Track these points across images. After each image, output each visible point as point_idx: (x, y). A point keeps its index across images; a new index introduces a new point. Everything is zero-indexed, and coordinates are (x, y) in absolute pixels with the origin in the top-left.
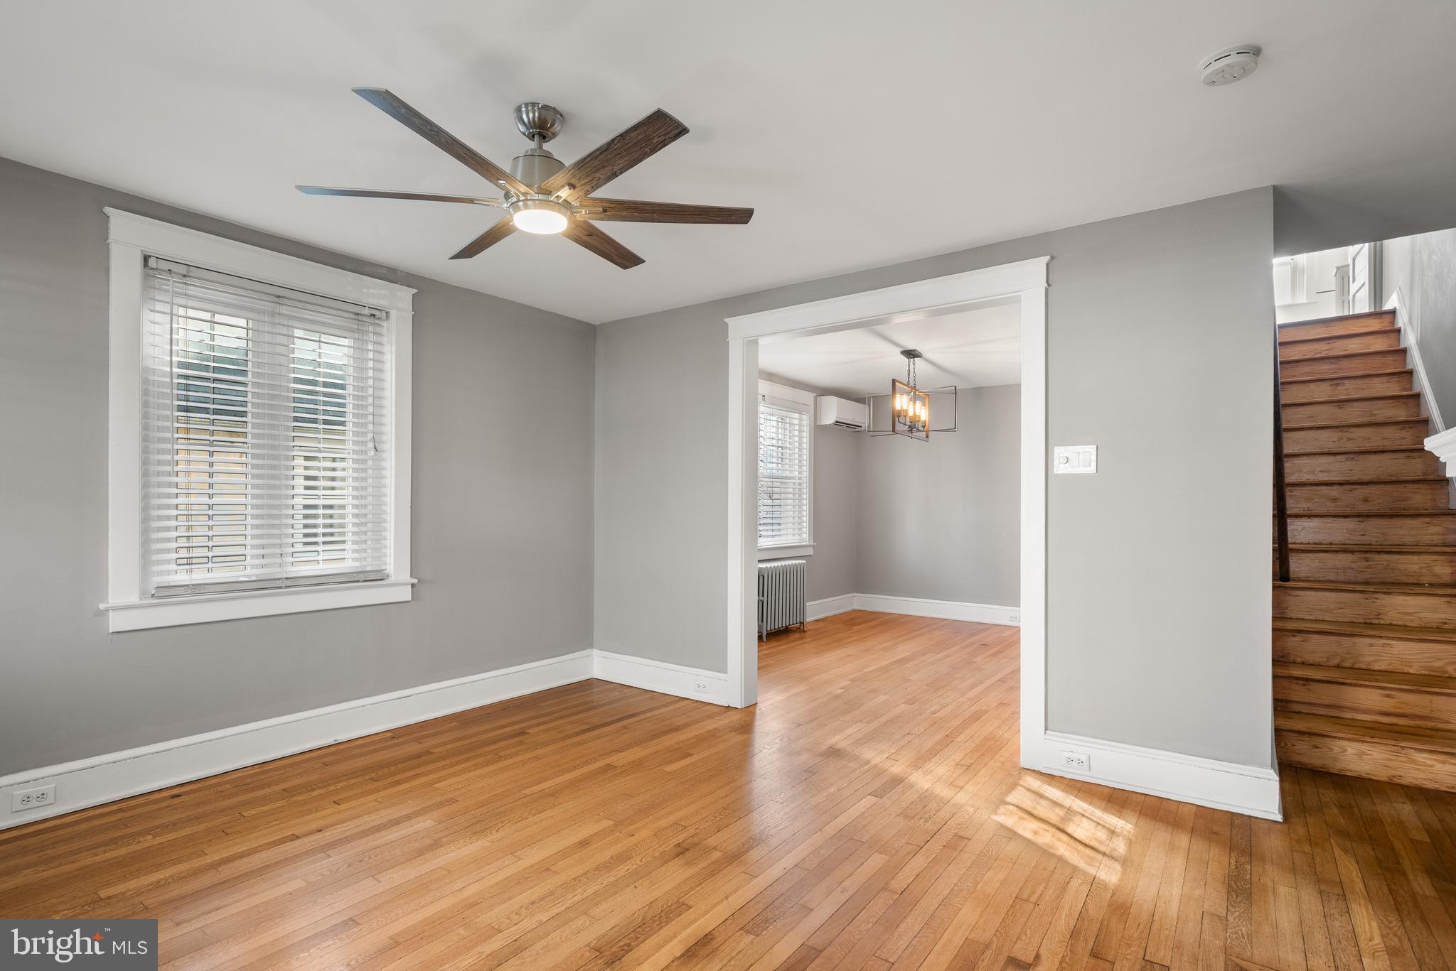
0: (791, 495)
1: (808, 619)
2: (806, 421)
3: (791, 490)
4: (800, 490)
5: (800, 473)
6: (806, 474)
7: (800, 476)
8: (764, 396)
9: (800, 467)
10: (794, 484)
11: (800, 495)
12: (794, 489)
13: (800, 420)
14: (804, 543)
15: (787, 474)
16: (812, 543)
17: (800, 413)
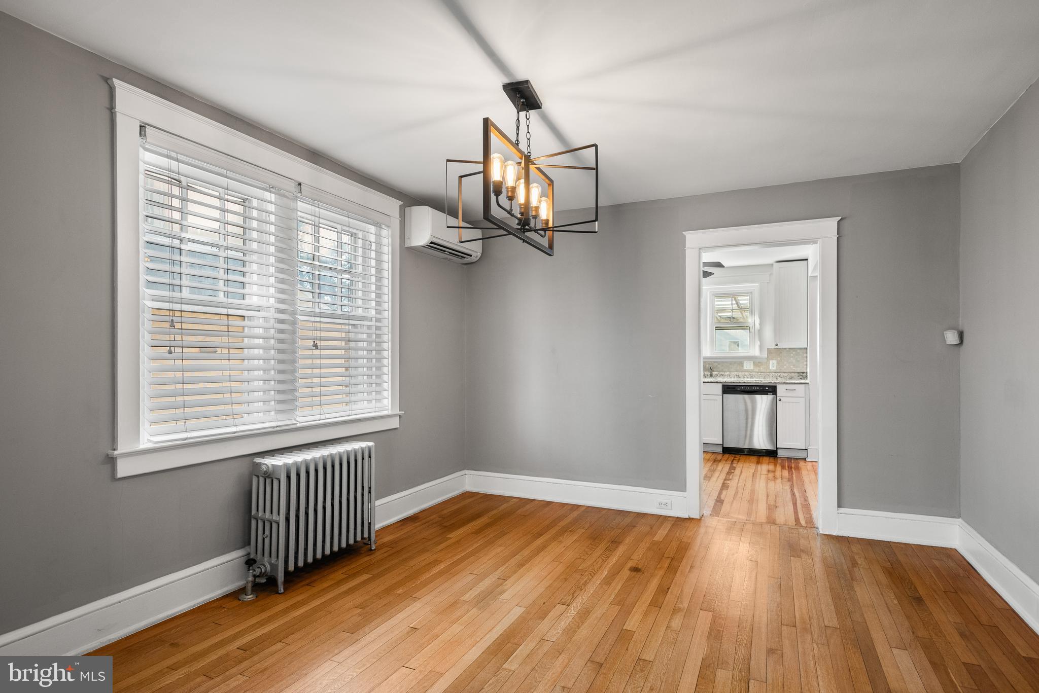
0: (365, 344)
1: (378, 526)
2: (388, 239)
3: (365, 336)
4: (378, 336)
5: (379, 312)
6: (387, 314)
7: (378, 316)
8: (300, 184)
9: (379, 303)
10: (369, 327)
11: (379, 344)
12: (370, 335)
13: (379, 236)
14: (385, 413)
15: (360, 312)
16: (397, 412)
17: (377, 225)
